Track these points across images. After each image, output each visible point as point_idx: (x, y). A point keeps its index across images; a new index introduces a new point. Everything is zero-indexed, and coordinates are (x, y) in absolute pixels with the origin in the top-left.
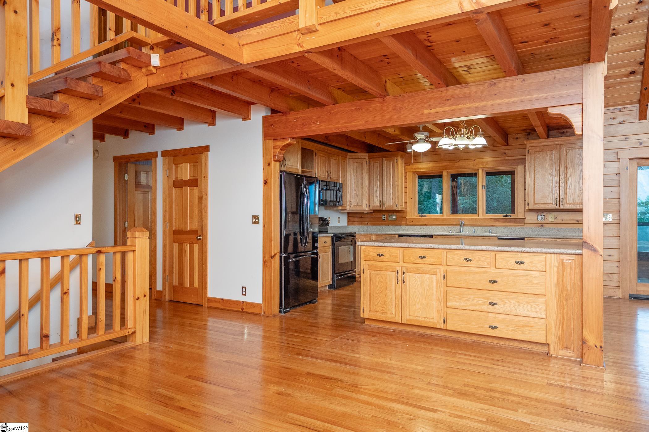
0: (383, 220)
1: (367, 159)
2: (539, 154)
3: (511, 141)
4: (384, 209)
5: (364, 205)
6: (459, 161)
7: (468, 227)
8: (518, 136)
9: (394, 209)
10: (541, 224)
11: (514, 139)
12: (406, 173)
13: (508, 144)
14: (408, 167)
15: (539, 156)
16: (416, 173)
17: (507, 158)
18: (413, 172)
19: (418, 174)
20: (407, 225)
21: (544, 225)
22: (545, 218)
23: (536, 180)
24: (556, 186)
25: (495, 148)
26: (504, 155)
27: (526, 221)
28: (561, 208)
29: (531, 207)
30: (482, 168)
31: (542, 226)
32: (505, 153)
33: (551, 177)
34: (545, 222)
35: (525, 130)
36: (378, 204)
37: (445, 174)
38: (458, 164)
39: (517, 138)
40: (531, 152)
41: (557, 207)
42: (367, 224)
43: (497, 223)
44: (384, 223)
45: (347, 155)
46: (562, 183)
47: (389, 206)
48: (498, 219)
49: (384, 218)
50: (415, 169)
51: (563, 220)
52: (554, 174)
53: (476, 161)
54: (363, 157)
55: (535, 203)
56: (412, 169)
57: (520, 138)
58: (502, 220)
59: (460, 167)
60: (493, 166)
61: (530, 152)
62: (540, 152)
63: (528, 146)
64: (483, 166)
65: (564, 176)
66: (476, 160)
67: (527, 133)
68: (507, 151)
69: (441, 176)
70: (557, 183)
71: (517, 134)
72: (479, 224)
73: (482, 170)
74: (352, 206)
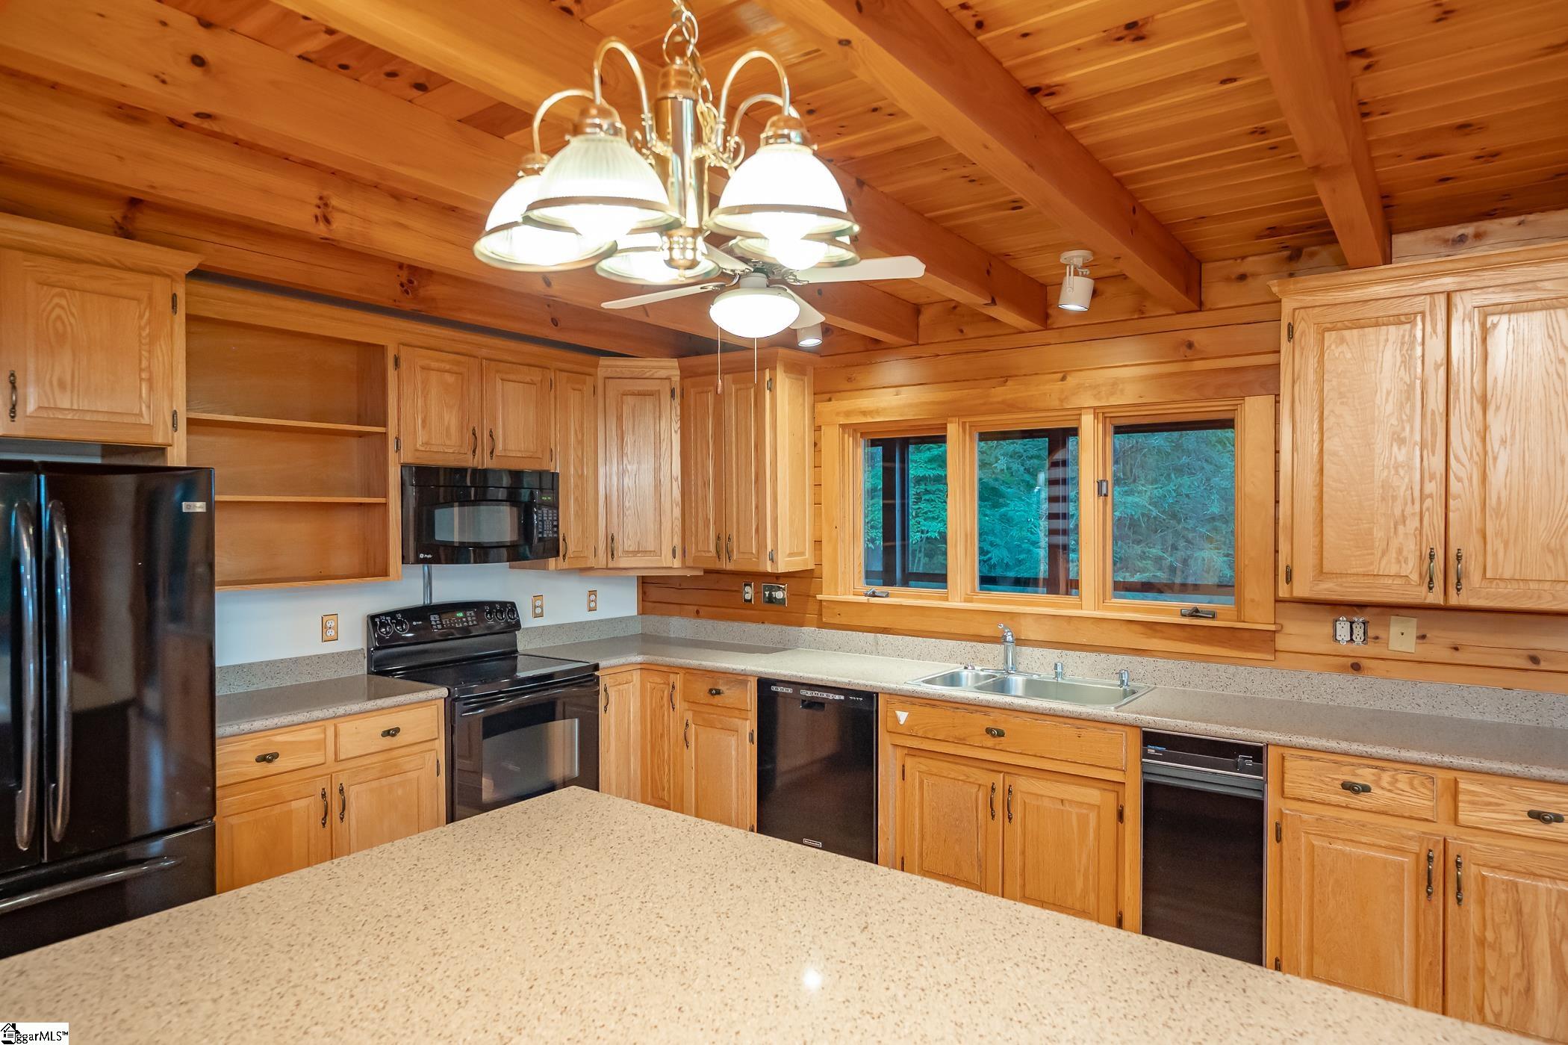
0: (746, 601)
1: (676, 379)
2: (1343, 340)
3: (1217, 293)
4: (730, 567)
5: (667, 551)
6: (1005, 379)
7: (1037, 652)
8: (1249, 265)
9: (761, 569)
10: (1351, 661)
11: (1228, 279)
12: (818, 429)
13: (1200, 306)
14: (825, 407)
15: (1344, 348)
16: (855, 430)
17: (1199, 365)
18: (843, 426)
19: (862, 435)
20: (822, 625)
21: (1364, 663)
22: (1371, 633)
23: (1327, 465)
24: (1431, 496)
25: (1145, 324)
26: (1184, 349)
27: (1281, 642)
28: (1454, 600)
29: (1302, 588)
30: (1095, 408)
31: (1356, 667)
32: (1190, 345)
33: (1404, 450)
34: (1371, 649)
35: (1273, 231)
36: (712, 548)
37: (953, 430)
38: (1002, 393)
39: (1242, 277)
40: (1303, 333)
41: (1435, 597)
42: (698, 612)
43: (1156, 644)
44: (749, 612)
45: (596, 366)
46: (1459, 480)
47: (746, 556)
48: (1158, 627)
49: (748, 597)
50: (848, 414)
51: (1456, 649)
52: (1418, 438)
53: (1072, 380)
54: (663, 373)
55: (1321, 573)
56: (838, 414)
57: (1255, 275)
58: (1178, 632)
59: (1010, 407)
60: (1140, 401)
61: (1297, 335)
62: (1346, 333)
63: (1288, 305)
64: (1099, 400)
65: (1468, 444)
66: (1069, 378)
67: (1286, 253)
68: (1197, 337)
69: (941, 440)
70: (1432, 478)
71: (1243, 258)
72: (1084, 641)
73: (1096, 416)
74: (619, 552)
